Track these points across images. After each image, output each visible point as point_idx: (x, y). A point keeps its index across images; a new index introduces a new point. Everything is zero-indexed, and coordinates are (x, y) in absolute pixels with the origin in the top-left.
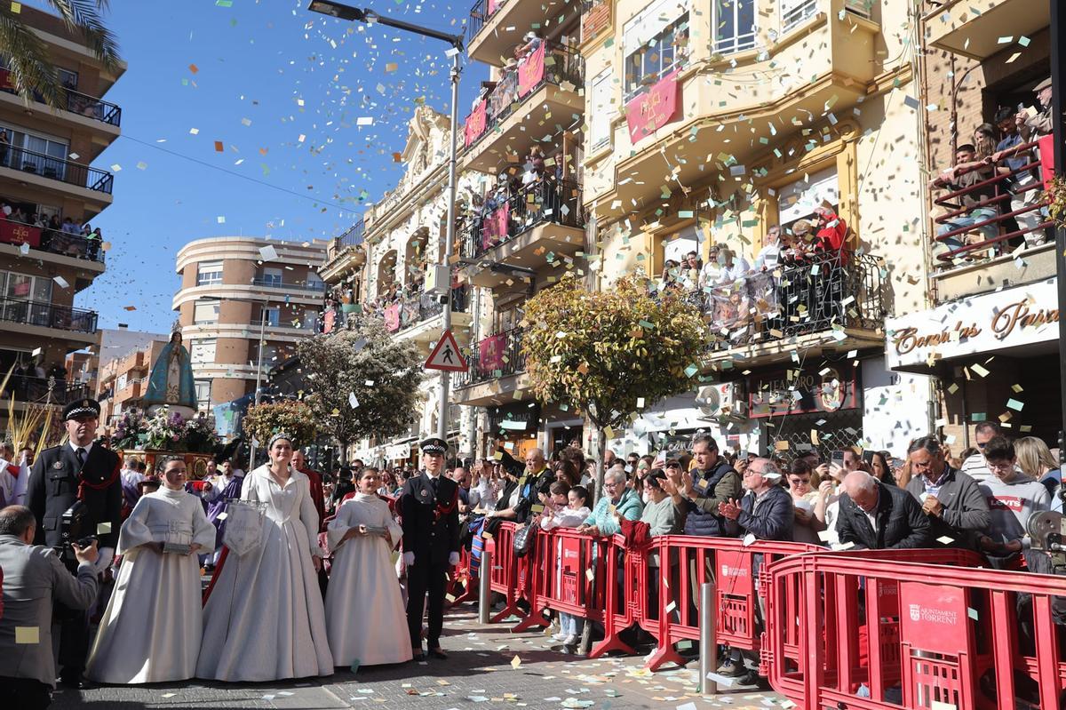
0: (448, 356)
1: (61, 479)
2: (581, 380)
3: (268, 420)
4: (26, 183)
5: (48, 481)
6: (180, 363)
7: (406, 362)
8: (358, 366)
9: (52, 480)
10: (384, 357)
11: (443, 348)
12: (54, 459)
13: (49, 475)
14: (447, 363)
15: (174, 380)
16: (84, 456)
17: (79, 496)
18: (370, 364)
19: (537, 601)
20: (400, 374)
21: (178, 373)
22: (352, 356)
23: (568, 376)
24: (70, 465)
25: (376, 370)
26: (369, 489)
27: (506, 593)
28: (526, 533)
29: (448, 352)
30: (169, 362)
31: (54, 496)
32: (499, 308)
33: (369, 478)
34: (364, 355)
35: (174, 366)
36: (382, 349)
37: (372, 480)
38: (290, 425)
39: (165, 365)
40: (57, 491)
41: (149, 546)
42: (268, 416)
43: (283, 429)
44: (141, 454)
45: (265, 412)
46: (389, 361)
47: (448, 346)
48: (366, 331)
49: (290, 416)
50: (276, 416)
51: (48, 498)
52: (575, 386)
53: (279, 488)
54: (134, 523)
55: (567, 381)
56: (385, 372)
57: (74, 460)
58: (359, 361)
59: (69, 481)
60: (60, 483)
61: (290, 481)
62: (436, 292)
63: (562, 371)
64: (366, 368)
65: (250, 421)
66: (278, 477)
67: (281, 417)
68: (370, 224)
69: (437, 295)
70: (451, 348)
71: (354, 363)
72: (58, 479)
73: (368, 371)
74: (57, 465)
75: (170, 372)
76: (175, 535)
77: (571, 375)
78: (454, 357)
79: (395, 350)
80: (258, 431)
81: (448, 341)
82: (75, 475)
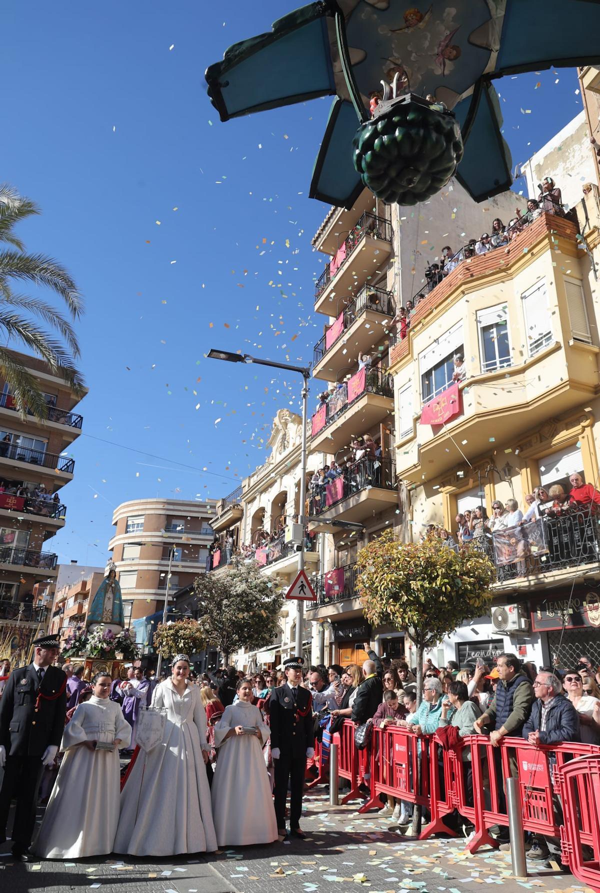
0: (302, 589)
1: (25, 693)
2: (402, 610)
3: (172, 635)
4: (18, 468)
5: (16, 694)
6: (113, 592)
7: (272, 592)
8: (238, 595)
9: (19, 693)
10: (256, 588)
11: (299, 584)
12: (22, 677)
13: (18, 689)
14: (302, 595)
15: (109, 605)
16: (43, 674)
17: (36, 706)
18: (246, 593)
19: (375, 787)
20: (267, 600)
21: (112, 600)
22: (233, 588)
23: (392, 607)
24: (32, 681)
25: (250, 598)
26: (245, 698)
27: (351, 779)
28: (365, 730)
29: (302, 586)
30: (106, 592)
31: (20, 705)
32: (339, 548)
33: (245, 689)
34: (240, 587)
35: (109, 595)
36: (254, 582)
37: (247, 690)
39: (103, 594)
40: (22, 701)
41: (85, 744)
42: (172, 632)
43: (182, 641)
44: (83, 661)
45: (170, 628)
46: (260, 591)
47: (302, 582)
48: (243, 570)
49: (188, 632)
50: (177, 631)
51: (15, 707)
52: (398, 614)
53: (179, 697)
54: (74, 725)
55: (391, 610)
56: (257, 599)
57: (36, 678)
58: (238, 592)
59: (31, 693)
60: (24, 695)
61: (187, 691)
62: (293, 543)
63: (387, 603)
64: (243, 597)
65: (159, 635)
66: (178, 688)
67: (181, 632)
68: (246, 489)
69: (294, 545)
70: (305, 583)
71: (235, 594)
72: (23, 692)
73: (245, 599)
74: (23, 682)
75: (106, 599)
76: (103, 734)
77: (394, 606)
78: (307, 590)
79: (264, 583)
80: (164, 643)
81: (302, 578)
82: (35, 689)
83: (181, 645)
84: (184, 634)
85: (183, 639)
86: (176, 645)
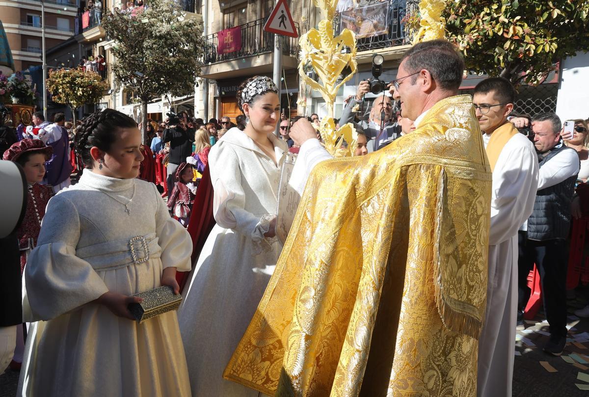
0: (282, 21)
3: (68, 82)
8: (161, 37)
18: (170, 35)
22: (155, 28)
29: (283, 17)
34: (164, 28)
38: (87, 87)
42: (67, 79)
43: (80, 89)
45: (65, 76)
47: (282, 12)
49: (86, 80)
50: (74, 79)
58: (161, 33)
64: (167, 39)
65: (52, 83)
67: (79, 80)
70: (285, 13)
71: (158, 34)
73: (169, 42)
79: (187, 26)
80: (60, 90)
83: (80, 93)
84: (82, 82)
85: (81, 87)
86: (74, 92)
